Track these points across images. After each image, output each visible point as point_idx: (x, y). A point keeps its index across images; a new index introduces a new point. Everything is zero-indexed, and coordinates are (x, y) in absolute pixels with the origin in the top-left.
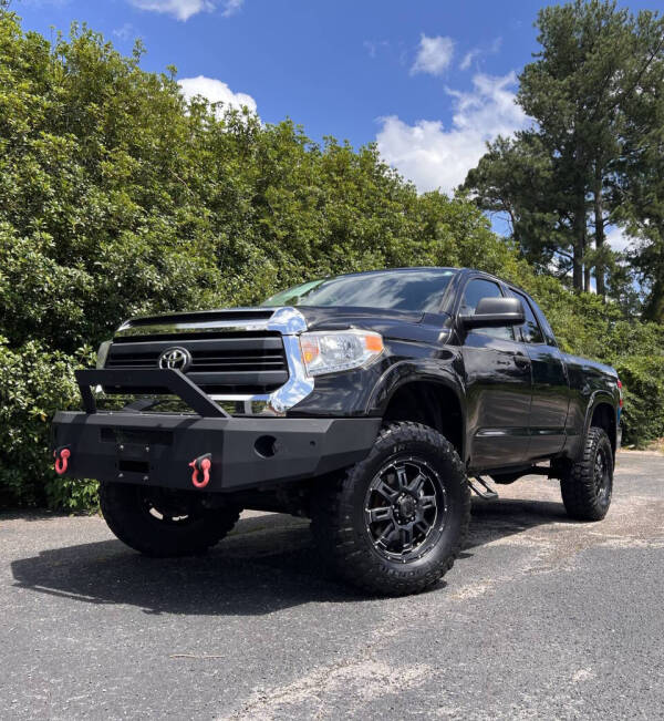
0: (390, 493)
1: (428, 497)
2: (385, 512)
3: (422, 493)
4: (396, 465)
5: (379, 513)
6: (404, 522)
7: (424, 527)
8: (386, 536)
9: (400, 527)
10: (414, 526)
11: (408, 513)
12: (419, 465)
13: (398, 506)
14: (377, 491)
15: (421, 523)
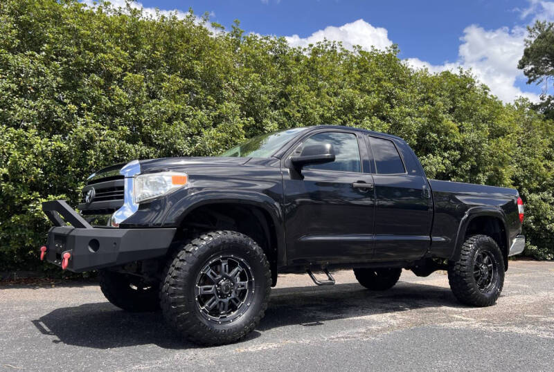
0: (215, 276)
1: (242, 283)
2: (210, 289)
3: (238, 279)
4: (222, 259)
5: (205, 289)
6: (223, 296)
7: (237, 302)
8: (210, 305)
9: (220, 300)
10: (230, 301)
11: (226, 291)
12: (238, 260)
13: (219, 285)
14: (206, 274)
15: (235, 299)
